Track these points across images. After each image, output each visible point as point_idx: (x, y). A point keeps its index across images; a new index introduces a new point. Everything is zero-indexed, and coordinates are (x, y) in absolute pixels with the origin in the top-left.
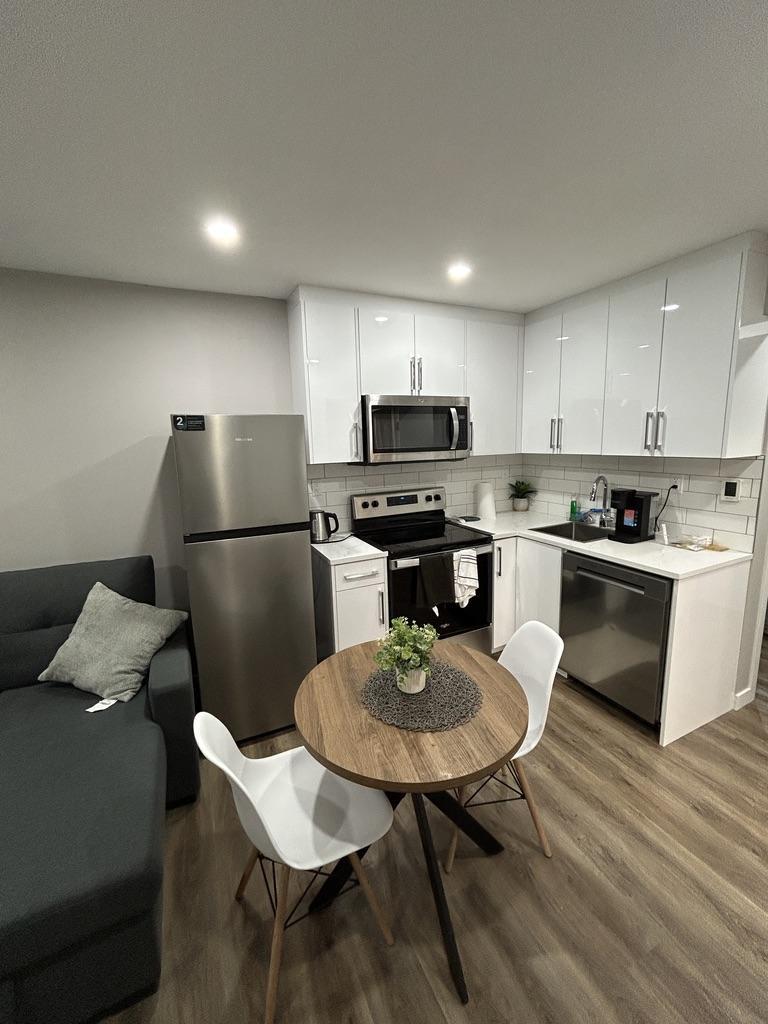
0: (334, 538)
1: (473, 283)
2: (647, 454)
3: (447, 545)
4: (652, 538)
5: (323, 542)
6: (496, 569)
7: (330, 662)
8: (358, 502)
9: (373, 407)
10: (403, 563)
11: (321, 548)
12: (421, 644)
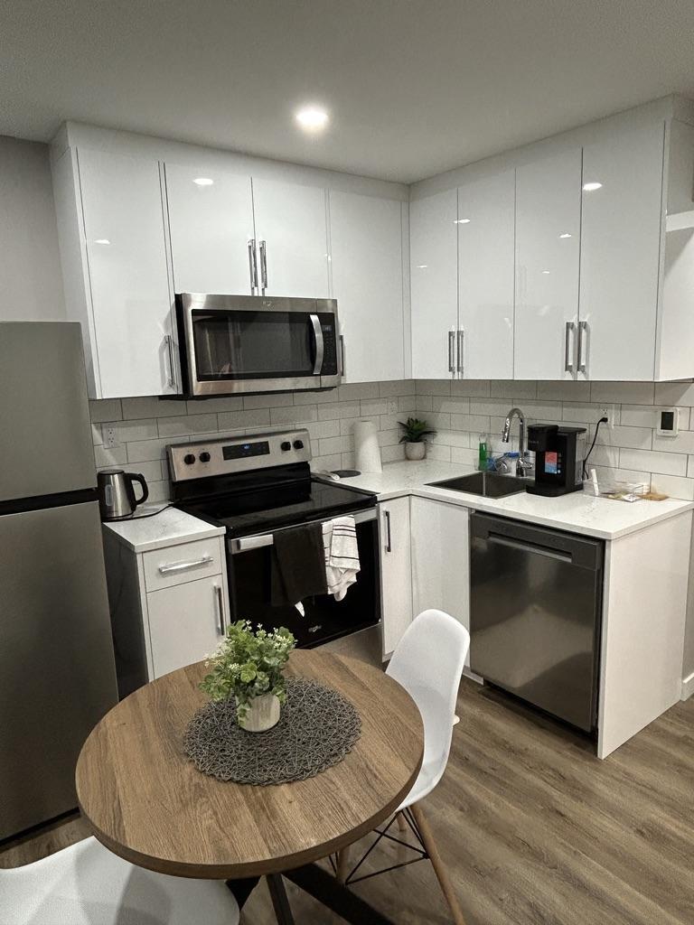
0: (143, 511)
1: (333, 135)
2: (568, 377)
3: (315, 512)
4: (580, 488)
5: (124, 519)
6: (383, 543)
7: (135, 700)
8: (178, 456)
9: (195, 312)
10: (249, 542)
11: (120, 529)
12: (269, 658)
